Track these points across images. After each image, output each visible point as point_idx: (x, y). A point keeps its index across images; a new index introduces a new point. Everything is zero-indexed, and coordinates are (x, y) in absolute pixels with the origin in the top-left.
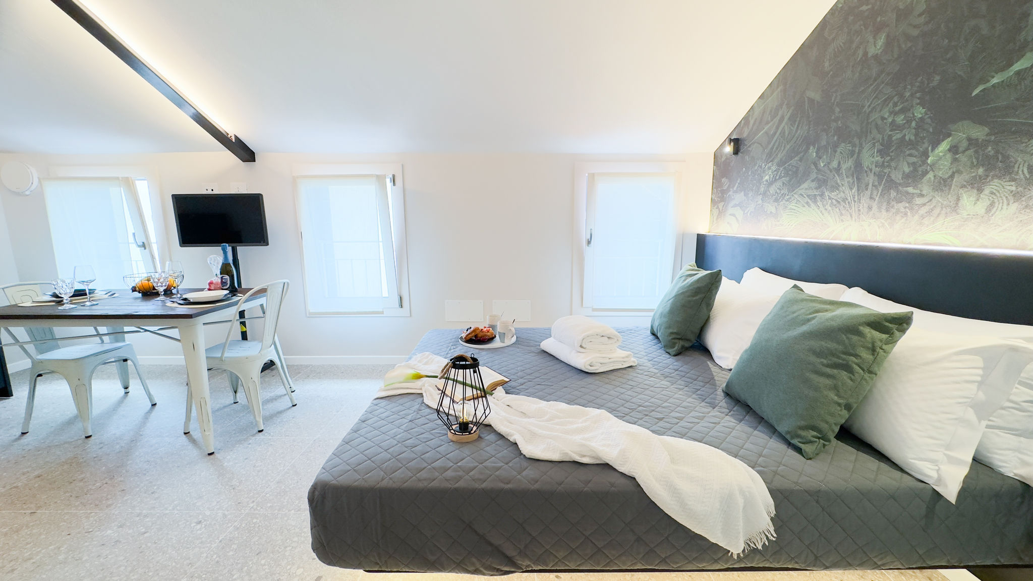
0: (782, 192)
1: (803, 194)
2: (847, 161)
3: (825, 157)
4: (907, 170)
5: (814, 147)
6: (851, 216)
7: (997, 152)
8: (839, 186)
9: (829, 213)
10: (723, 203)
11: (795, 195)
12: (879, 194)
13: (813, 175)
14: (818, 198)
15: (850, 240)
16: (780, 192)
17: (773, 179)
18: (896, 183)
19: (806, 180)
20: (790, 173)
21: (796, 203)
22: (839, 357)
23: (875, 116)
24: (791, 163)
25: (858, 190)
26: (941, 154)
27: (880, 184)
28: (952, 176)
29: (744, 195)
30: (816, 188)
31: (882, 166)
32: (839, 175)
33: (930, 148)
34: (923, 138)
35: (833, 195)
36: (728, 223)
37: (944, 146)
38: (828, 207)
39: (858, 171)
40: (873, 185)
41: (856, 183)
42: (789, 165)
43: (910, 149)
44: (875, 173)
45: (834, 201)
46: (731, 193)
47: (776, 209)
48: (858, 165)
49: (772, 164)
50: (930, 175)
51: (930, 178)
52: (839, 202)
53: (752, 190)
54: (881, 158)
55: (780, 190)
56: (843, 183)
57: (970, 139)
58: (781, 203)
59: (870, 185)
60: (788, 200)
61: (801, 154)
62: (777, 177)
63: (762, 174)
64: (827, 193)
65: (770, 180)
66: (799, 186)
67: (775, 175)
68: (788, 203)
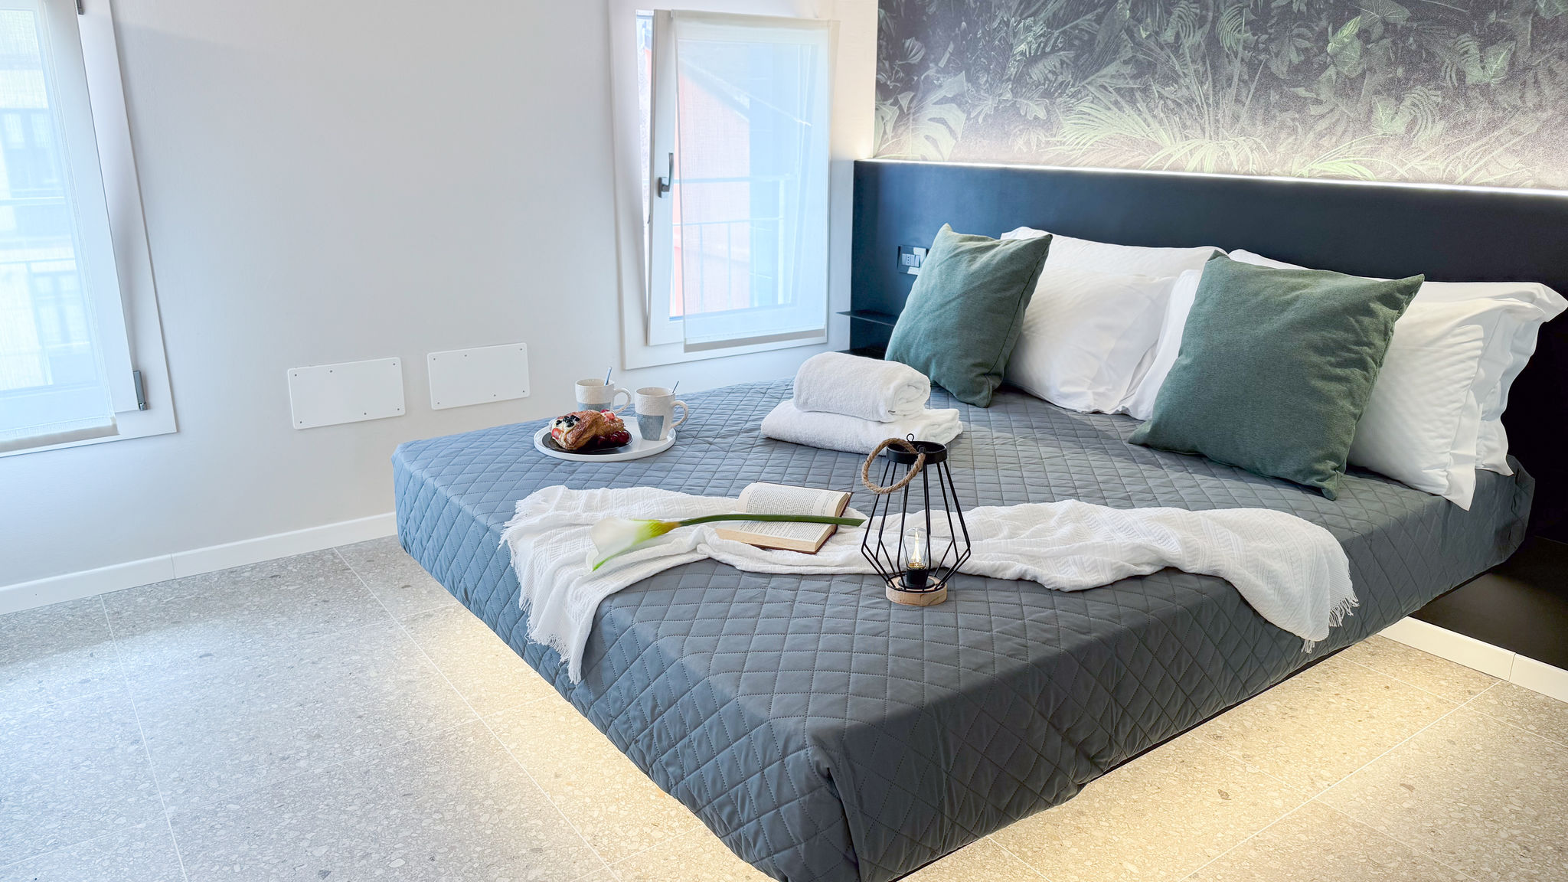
0: (1060, 79)
1: (1107, 85)
2: (1192, 35)
3: (1149, 20)
4: (1295, 58)
6: (1203, 130)
7: (1420, 46)
8: (1179, 76)
9: (1161, 122)
10: (912, 94)
11: (1089, 87)
12: (1250, 96)
13: (1127, 53)
14: (1138, 95)
15: (1202, 170)
16: (1055, 80)
17: (1037, 50)
18: (1277, 79)
19: (1112, 61)
20: (1076, 42)
21: (1092, 102)
22: (1350, 350)
24: (1077, 25)
25: (1215, 87)
26: (1346, 40)
27: (1252, 78)
28: (1363, 75)
29: (968, 80)
30: (1134, 77)
31: (1255, 48)
32: (1177, 57)
33: (1330, 29)
34: (1319, 12)
35: (1167, 91)
36: (927, 137)
37: (1350, 28)
38: (1158, 112)
39: (1213, 53)
40: (1239, 80)
41: (1210, 75)
42: (1074, 28)
43: (1299, 26)
44: (1242, 60)
45: (1169, 102)
46: (931, 72)
47: (1048, 112)
48: (1213, 42)
49: (1035, 22)
50: (1331, 71)
51: (1330, 76)
52: (1179, 105)
53: (987, 70)
54: (1254, 35)
55: (1054, 73)
56: (1186, 71)
57: (1385, 23)
58: (1058, 100)
59: (1236, 79)
60: (1073, 96)
61: (1100, 10)
62: (1048, 50)
63: (1011, 40)
64: (1155, 88)
65: (1030, 53)
66: (1097, 71)
67: (1042, 44)
68: (1073, 100)
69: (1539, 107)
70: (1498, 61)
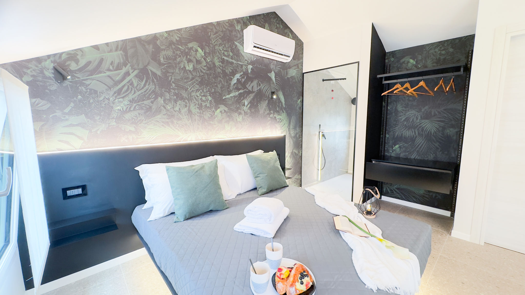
0: (139, 118)
1: (159, 121)
2: (184, 109)
3: (170, 104)
5: (161, 98)
6: (191, 131)
7: (230, 115)
8: (182, 119)
9: (178, 130)
10: (43, 123)
11: (152, 121)
12: (201, 123)
13: (164, 112)
14: (170, 123)
15: (192, 140)
16: (137, 119)
17: (126, 109)
18: (206, 120)
19: (159, 114)
20: (144, 108)
21: (154, 125)
23: (193, 94)
24: (144, 103)
25: (192, 120)
27: (201, 119)
28: (222, 119)
29: (87, 118)
30: (168, 119)
31: (200, 113)
32: (180, 114)
33: (215, 110)
34: (212, 107)
35: (179, 122)
36: (60, 141)
37: (218, 111)
38: (177, 127)
39: (190, 113)
40: (198, 120)
41: (190, 119)
43: (209, 109)
44: (198, 116)
45: (180, 125)
46: (59, 114)
47: (135, 129)
48: (190, 111)
49: (124, 100)
50: (216, 118)
51: (216, 120)
52: (183, 125)
54: (199, 110)
55: (136, 117)
56: (184, 118)
57: (224, 110)
58: (139, 125)
59: (197, 120)
60: (145, 124)
61: (153, 100)
62: (132, 109)
63: (112, 105)
64: (175, 122)
65: (123, 110)
66: (154, 117)
67: (129, 108)
68: (146, 125)
69: (247, 125)
70: (241, 117)
